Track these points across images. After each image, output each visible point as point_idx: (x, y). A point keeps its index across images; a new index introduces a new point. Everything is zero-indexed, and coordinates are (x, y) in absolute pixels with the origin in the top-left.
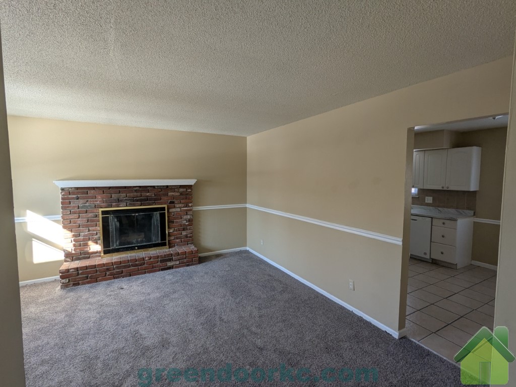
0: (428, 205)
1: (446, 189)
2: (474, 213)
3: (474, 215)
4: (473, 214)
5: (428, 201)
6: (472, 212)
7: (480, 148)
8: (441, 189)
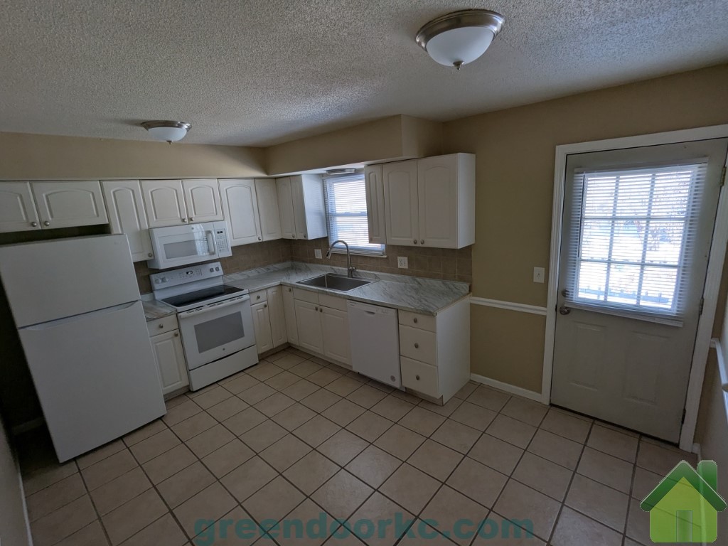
0: (402, 272)
1: (421, 245)
2: (470, 287)
3: (470, 291)
4: (467, 291)
5: (401, 264)
6: (465, 286)
7: (474, 155)
8: (412, 244)
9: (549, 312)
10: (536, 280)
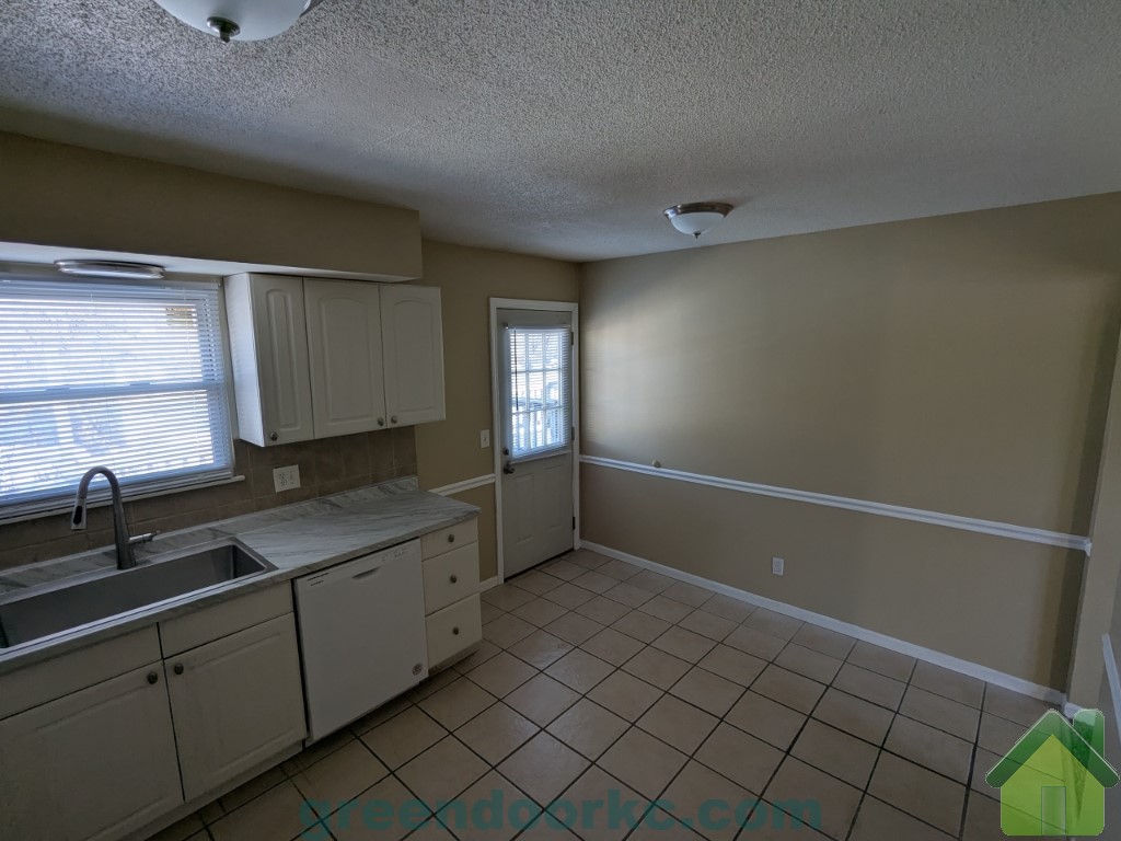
0: (288, 498)
1: (389, 426)
5: (283, 484)
8: (376, 427)
9: (496, 477)
10: (483, 446)
